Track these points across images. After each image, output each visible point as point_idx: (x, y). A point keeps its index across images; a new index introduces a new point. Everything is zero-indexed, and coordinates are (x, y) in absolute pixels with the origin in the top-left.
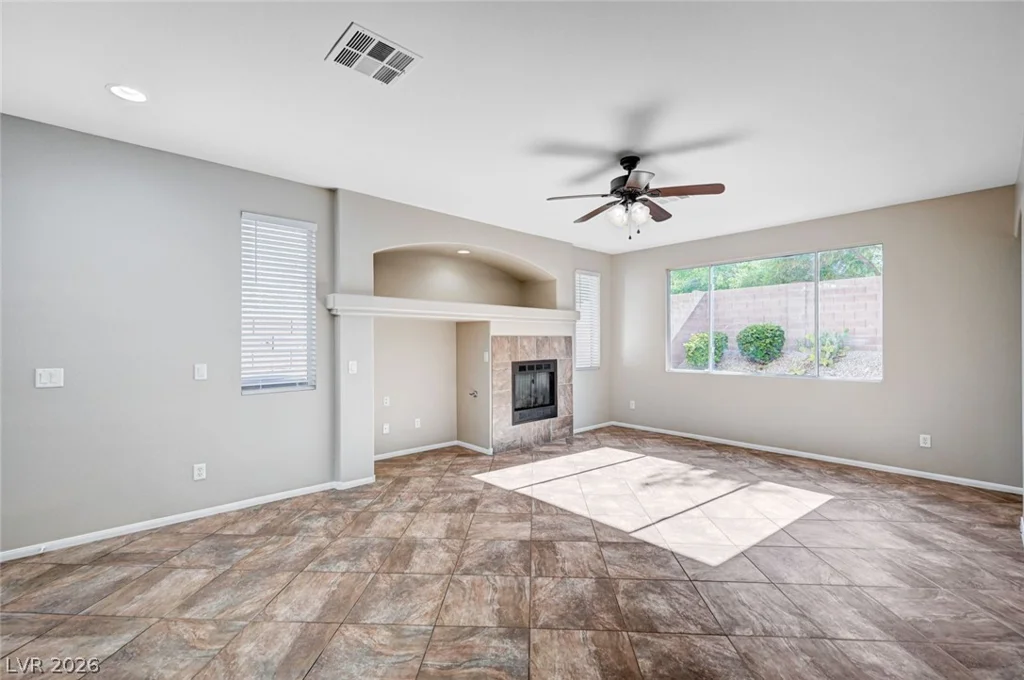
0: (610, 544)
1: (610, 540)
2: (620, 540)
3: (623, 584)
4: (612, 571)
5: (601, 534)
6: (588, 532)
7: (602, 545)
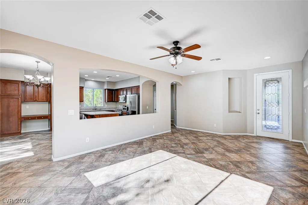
0: (182, 153)
1: (182, 154)
2: (180, 154)
3: (179, 147)
4: (181, 149)
5: (185, 156)
6: (189, 156)
7: (184, 153)
